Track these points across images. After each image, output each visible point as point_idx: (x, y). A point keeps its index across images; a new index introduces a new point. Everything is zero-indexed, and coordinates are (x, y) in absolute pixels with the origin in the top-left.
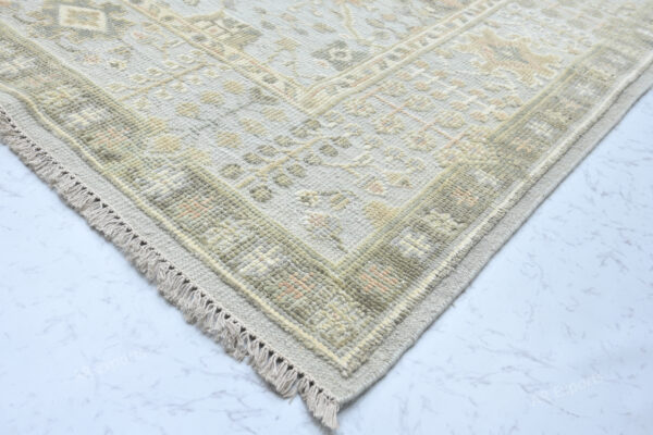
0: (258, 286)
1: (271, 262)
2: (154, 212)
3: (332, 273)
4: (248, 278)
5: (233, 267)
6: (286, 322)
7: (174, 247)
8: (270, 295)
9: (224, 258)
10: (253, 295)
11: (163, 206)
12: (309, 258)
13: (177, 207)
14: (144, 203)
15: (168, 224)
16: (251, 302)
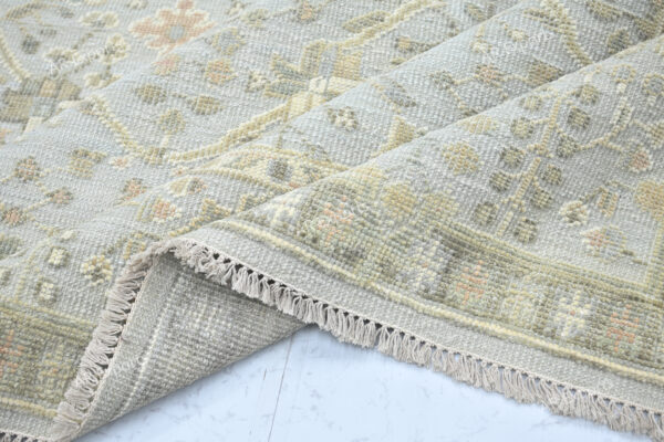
0: (590, 345)
1: (584, 312)
2: (437, 309)
3: (646, 296)
4: (576, 341)
5: (552, 336)
6: (639, 373)
7: (486, 343)
8: (605, 350)
9: (538, 330)
10: (591, 358)
11: (441, 298)
12: (615, 289)
13: (454, 291)
14: (423, 305)
15: (462, 318)
16: (594, 366)
